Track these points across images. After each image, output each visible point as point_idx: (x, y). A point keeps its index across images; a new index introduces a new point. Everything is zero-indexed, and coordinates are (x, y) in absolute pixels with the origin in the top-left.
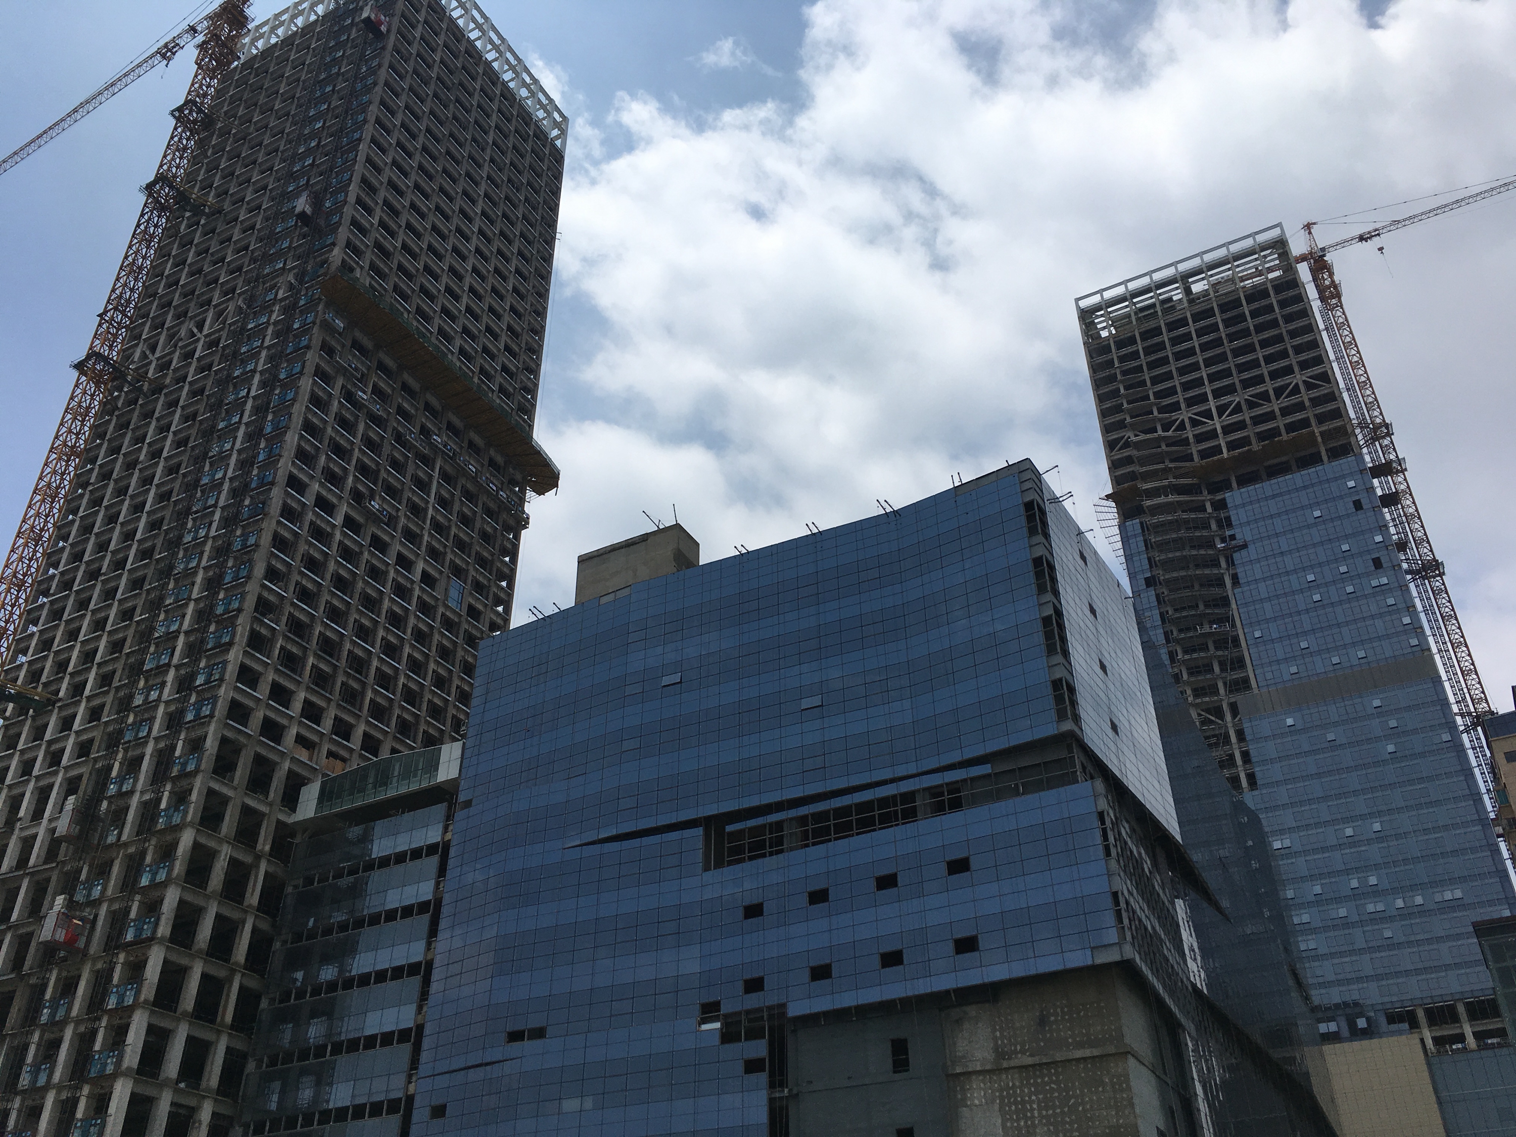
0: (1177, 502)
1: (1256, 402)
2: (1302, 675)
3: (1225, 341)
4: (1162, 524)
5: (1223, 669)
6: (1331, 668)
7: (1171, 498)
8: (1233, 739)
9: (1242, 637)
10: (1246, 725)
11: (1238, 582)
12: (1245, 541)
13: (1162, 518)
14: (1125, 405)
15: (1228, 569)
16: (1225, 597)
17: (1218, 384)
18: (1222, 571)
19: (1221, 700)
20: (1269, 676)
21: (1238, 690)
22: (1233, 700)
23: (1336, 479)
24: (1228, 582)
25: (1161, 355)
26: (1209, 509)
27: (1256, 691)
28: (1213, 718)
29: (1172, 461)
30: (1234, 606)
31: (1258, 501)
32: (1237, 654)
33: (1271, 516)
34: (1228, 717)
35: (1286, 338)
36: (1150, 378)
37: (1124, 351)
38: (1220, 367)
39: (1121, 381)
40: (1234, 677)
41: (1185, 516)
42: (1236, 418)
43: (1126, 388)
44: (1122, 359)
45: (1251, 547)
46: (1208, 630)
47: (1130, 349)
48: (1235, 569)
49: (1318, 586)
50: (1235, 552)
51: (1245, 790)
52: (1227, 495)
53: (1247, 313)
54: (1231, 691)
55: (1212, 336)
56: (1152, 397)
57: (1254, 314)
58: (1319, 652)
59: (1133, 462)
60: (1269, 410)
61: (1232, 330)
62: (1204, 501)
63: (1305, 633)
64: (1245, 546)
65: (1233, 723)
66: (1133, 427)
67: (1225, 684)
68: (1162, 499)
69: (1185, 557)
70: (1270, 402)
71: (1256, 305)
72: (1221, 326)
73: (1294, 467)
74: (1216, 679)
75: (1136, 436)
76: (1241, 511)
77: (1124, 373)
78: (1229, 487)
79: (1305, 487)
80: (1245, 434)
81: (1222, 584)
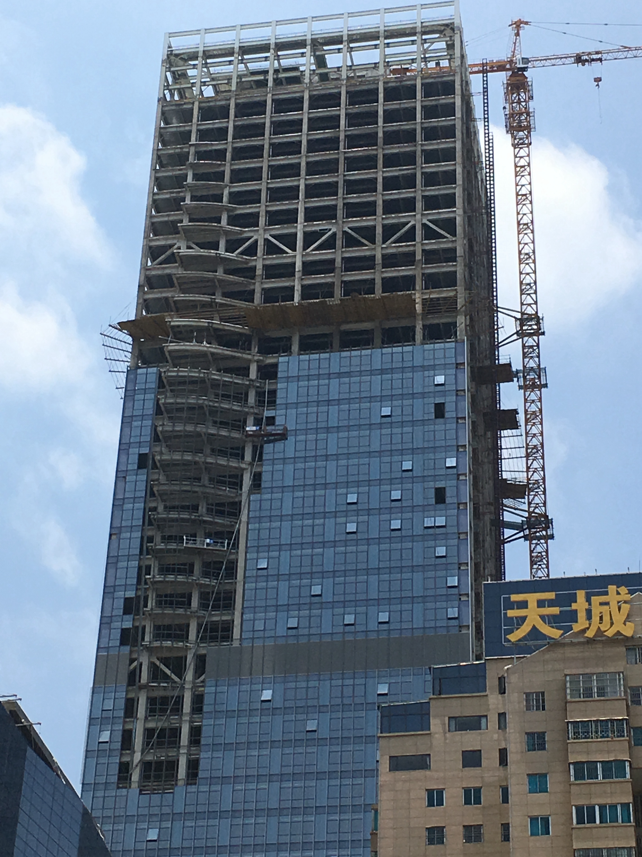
0: (213, 354)
1: (355, 239)
2: (301, 632)
3: (342, 144)
4: (183, 381)
5: (204, 606)
6: (341, 629)
7: (205, 346)
8: (187, 707)
9: (241, 564)
10: (209, 690)
11: (260, 485)
12: (286, 429)
13: (184, 372)
14: (188, 201)
15: (251, 464)
16: (236, 503)
17: (316, 202)
18: (243, 466)
19: (187, 648)
20: (259, 625)
21: (213, 639)
22: (203, 652)
23: (424, 368)
24: (247, 481)
25: (255, 142)
26: (253, 374)
27: (236, 644)
28: (168, 672)
29: (225, 295)
30: (244, 518)
31: (319, 376)
32: (228, 587)
33: (329, 402)
34: (189, 676)
35: (419, 159)
36: (232, 171)
37: (209, 124)
38: (326, 179)
39: (193, 166)
40: (215, 619)
41: (216, 376)
42: (326, 255)
43: (196, 177)
44: (203, 135)
45: (291, 439)
46: (198, 546)
47: (217, 124)
48: (262, 465)
49: (358, 513)
50: (269, 442)
51: (180, 783)
52: (281, 359)
53: (381, 113)
54: (203, 639)
55: (328, 133)
56: (225, 199)
57: (389, 116)
58: (333, 604)
59: (172, 285)
60: (368, 253)
61: (355, 131)
62: (250, 361)
63: (323, 574)
64: (283, 436)
65: (194, 683)
66: (188, 234)
67: (199, 626)
68: (191, 346)
69: (199, 435)
70: (373, 242)
71: (394, 105)
72: (342, 122)
73: (378, 340)
74: (189, 617)
75: (189, 247)
76: (293, 386)
77: (200, 155)
78: (287, 350)
79: (382, 372)
80: (329, 280)
81: (238, 484)
